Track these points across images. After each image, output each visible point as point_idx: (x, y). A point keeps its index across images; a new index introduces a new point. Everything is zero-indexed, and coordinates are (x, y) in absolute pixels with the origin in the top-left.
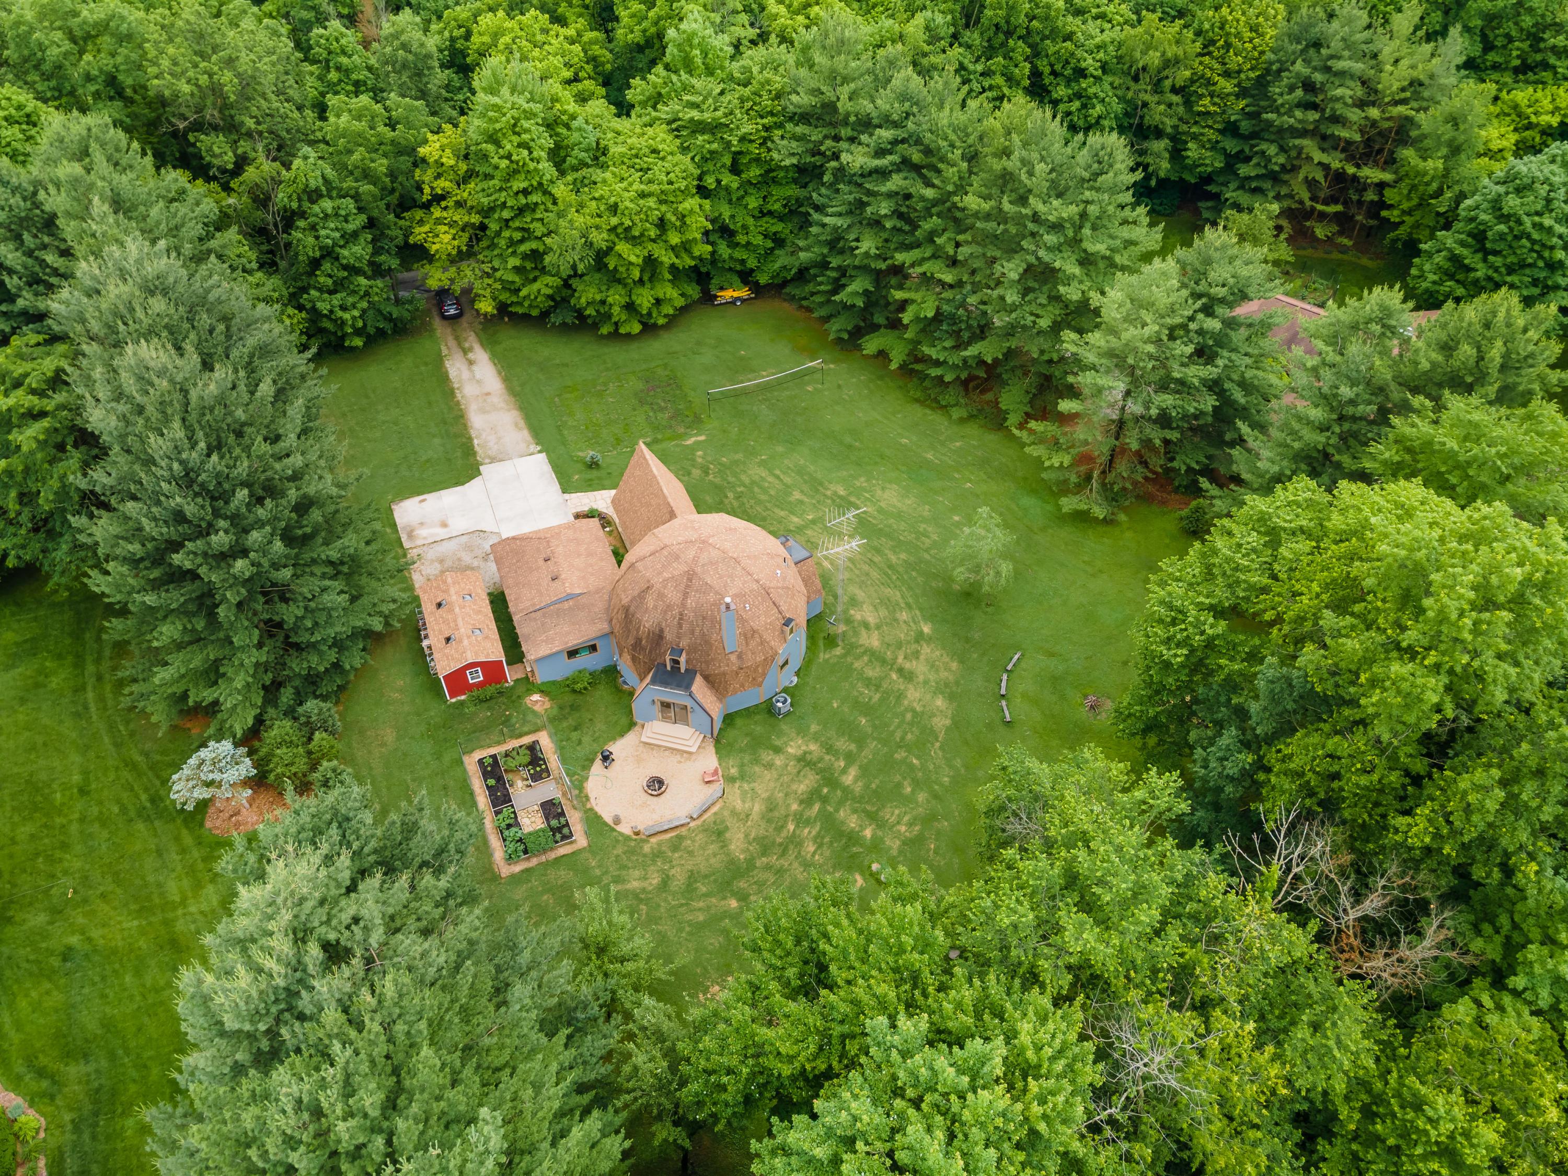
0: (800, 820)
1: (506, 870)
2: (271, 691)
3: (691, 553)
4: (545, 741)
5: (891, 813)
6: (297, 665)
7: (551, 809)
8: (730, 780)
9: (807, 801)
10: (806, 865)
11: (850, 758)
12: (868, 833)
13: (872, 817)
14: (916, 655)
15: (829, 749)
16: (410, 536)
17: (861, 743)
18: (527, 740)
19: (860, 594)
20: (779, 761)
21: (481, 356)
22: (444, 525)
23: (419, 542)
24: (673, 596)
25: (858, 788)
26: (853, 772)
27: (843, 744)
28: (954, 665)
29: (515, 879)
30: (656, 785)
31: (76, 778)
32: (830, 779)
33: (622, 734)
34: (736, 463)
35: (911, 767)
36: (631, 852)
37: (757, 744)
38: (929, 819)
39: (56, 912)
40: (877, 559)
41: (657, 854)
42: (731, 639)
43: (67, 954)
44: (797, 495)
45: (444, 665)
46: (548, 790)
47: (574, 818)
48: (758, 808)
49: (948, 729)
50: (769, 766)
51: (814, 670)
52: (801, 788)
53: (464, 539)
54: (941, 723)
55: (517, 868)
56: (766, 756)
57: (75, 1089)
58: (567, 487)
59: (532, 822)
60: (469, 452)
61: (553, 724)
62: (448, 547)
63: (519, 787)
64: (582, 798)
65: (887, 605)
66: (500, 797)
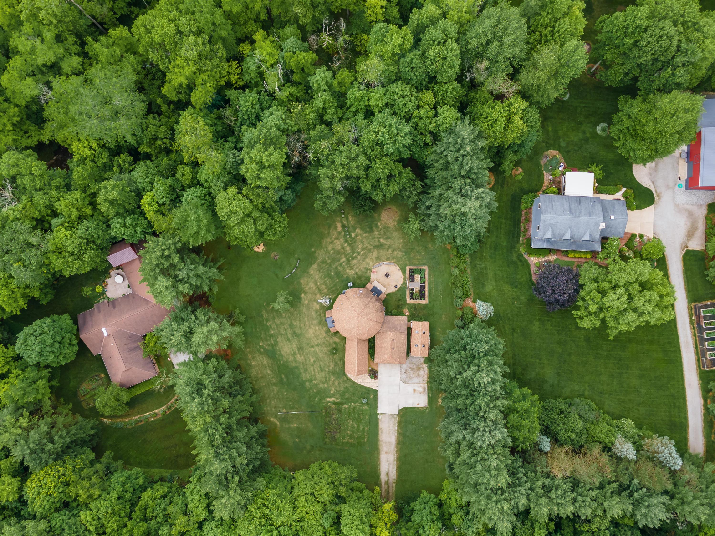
0: (359, 253)
1: (426, 268)
3: (363, 313)
4: (408, 300)
5: (339, 247)
7: (412, 279)
8: (370, 270)
9: (356, 257)
10: (362, 242)
11: (341, 265)
12: (346, 245)
13: (343, 248)
14: (310, 289)
15: (344, 268)
16: (425, 389)
17: (336, 268)
18: (412, 302)
19: (313, 314)
20: (357, 270)
22: (414, 390)
23: (423, 385)
24: (371, 305)
25: (343, 256)
26: (342, 261)
27: (340, 269)
28: (302, 281)
29: (424, 264)
30: (387, 275)
31: (515, 335)
32: (348, 260)
33: (390, 294)
34: (323, 383)
35: (328, 257)
36: (398, 261)
37: (360, 277)
38: (331, 243)
39: (518, 299)
40: (302, 325)
41: (393, 258)
43: (516, 287)
44: (312, 360)
45: (427, 325)
46: (411, 285)
47: (408, 274)
48: (367, 260)
49: (314, 263)
50: (360, 270)
51: (337, 293)
52: (355, 261)
53: (410, 382)
54: (315, 266)
55: (423, 267)
56: (359, 273)
57: (515, 255)
58: (375, 392)
59: (417, 277)
60: (399, 423)
61: (405, 304)
62: (416, 380)
63: (417, 288)
64: (405, 279)
65: (308, 307)
66: (422, 287)
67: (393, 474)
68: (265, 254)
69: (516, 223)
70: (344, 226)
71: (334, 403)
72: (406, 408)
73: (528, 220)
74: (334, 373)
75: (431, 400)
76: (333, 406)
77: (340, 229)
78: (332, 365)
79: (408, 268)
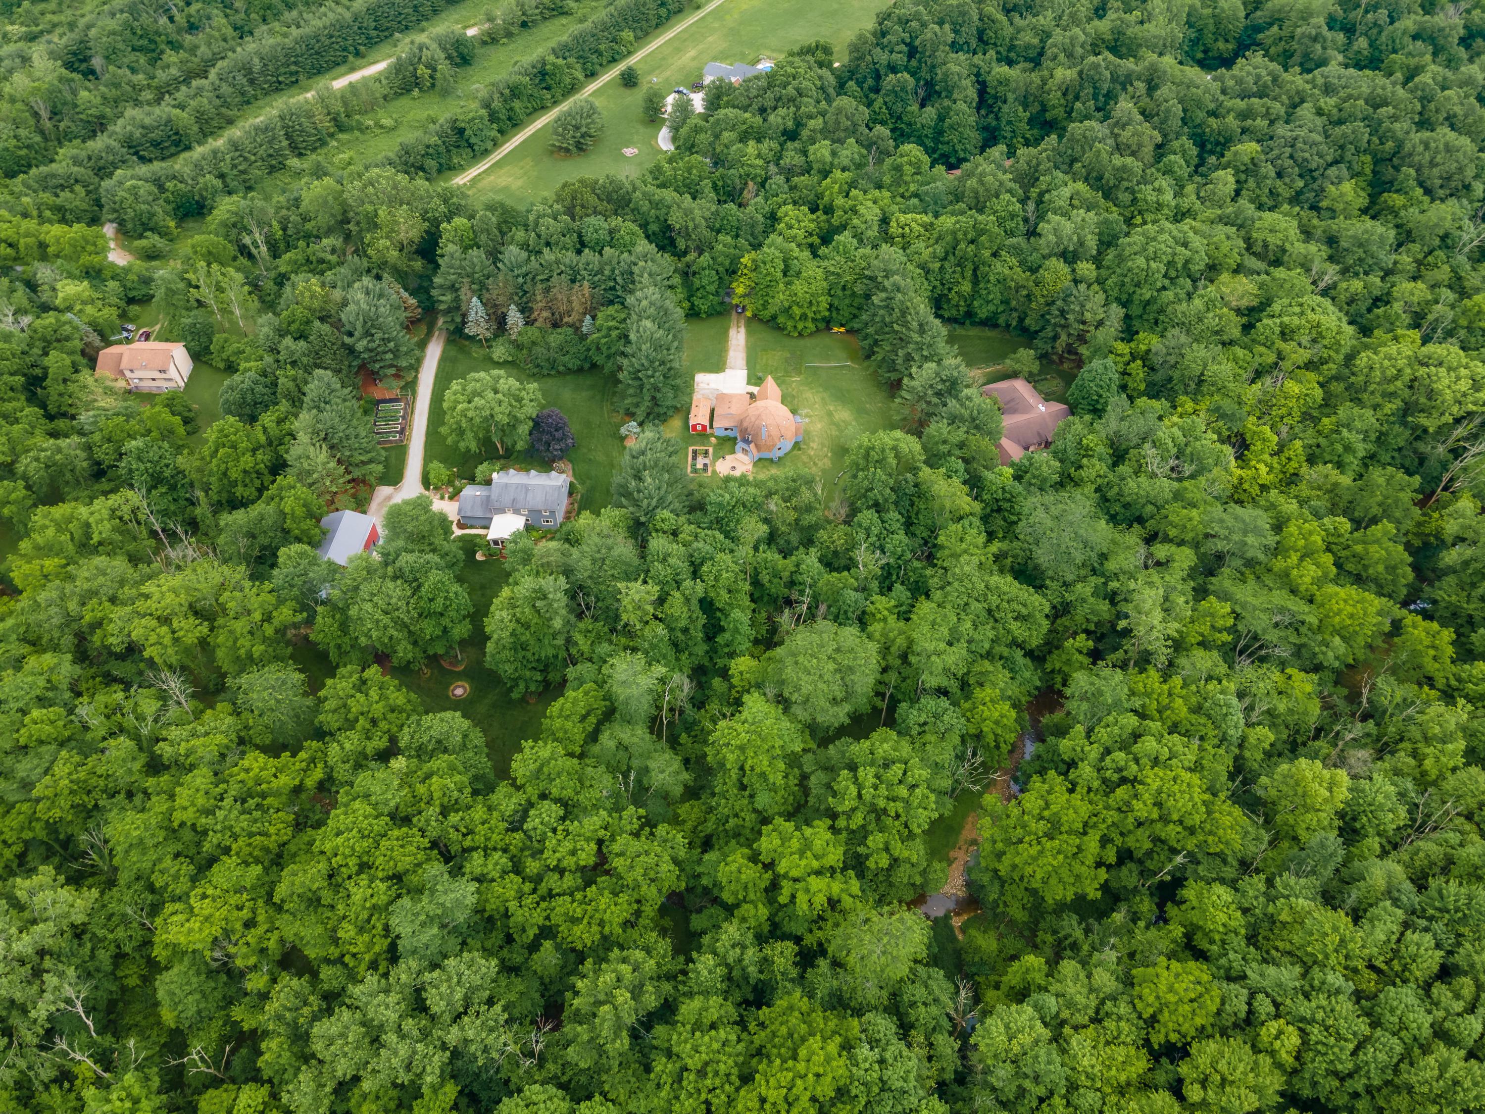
1: (689, 475)
2: (648, 414)
3: (761, 409)
4: (711, 450)
6: (656, 410)
7: (705, 465)
8: (754, 471)
14: (821, 460)
16: (697, 384)
18: (706, 448)
19: (816, 439)
20: (768, 470)
21: (743, 330)
22: (708, 384)
23: (699, 387)
29: (691, 477)
30: (734, 468)
33: (730, 454)
34: (804, 389)
36: (720, 479)
37: (764, 466)
39: (589, 450)
40: (828, 431)
41: (726, 481)
42: (764, 436)
45: (692, 422)
46: (707, 461)
47: (710, 469)
50: (765, 471)
51: (790, 454)
53: (711, 390)
55: (692, 475)
57: (588, 483)
58: (749, 383)
59: (699, 466)
60: (725, 363)
61: (715, 446)
62: (706, 391)
63: (700, 458)
64: (714, 465)
66: (694, 458)
67: (732, 332)
72: (718, 373)
74: (794, 397)
75: (691, 378)
76: (795, 374)
79: (709, 474)
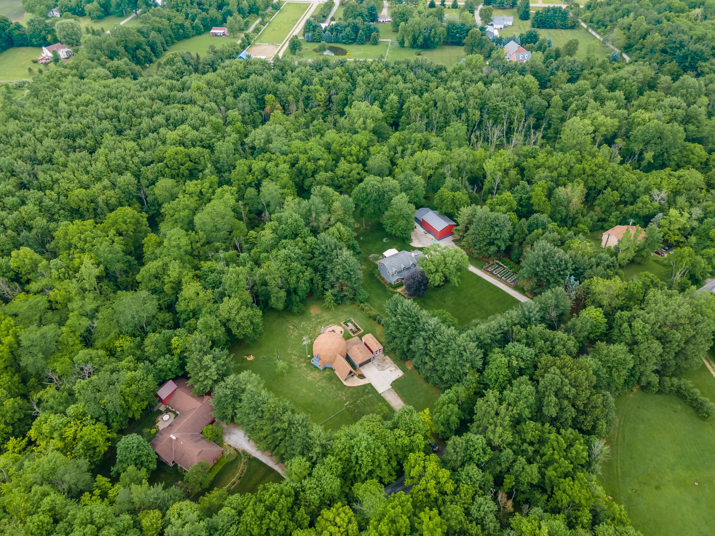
0: (310, 331)
1: (351, 318)
7: (347, 326)
9: (310, 333)
10: (309, 326)
12: (301, 331)
13: (300, 333)
14: (294, 359)
16: (396, 367)
18: (356, 335)
22: (391, 371)
23: (393, 366)
25: (302, 336)
29: (349, 318)
34: (336, 398)
36: (334, 323)
38: (292, 335)
40: (302, 378)
41: (330, 323)
44: (320, 391)
46: (349, 328)
47: (344, 325)
49: (288, 348)
52: (311, 335)
53: (385, 368)
54: (290, 349)
58: (370, 384)
59: (349, 324)
60: (396, 391)
62: (387, 366)
63: (354, 328)
64: (344, 328)
65: (299, 368)
66: (356, 327)
68: (256, 359)
69: (379, 282)
70: (294, 326)
71: (350, 404)
72: (393, 382)
73: (383, 279)
74: (338, 389)
75: (403, 369)
76: (351, 406)
77: (292, 327)
78: (334, 386)
79: (342, 323)
